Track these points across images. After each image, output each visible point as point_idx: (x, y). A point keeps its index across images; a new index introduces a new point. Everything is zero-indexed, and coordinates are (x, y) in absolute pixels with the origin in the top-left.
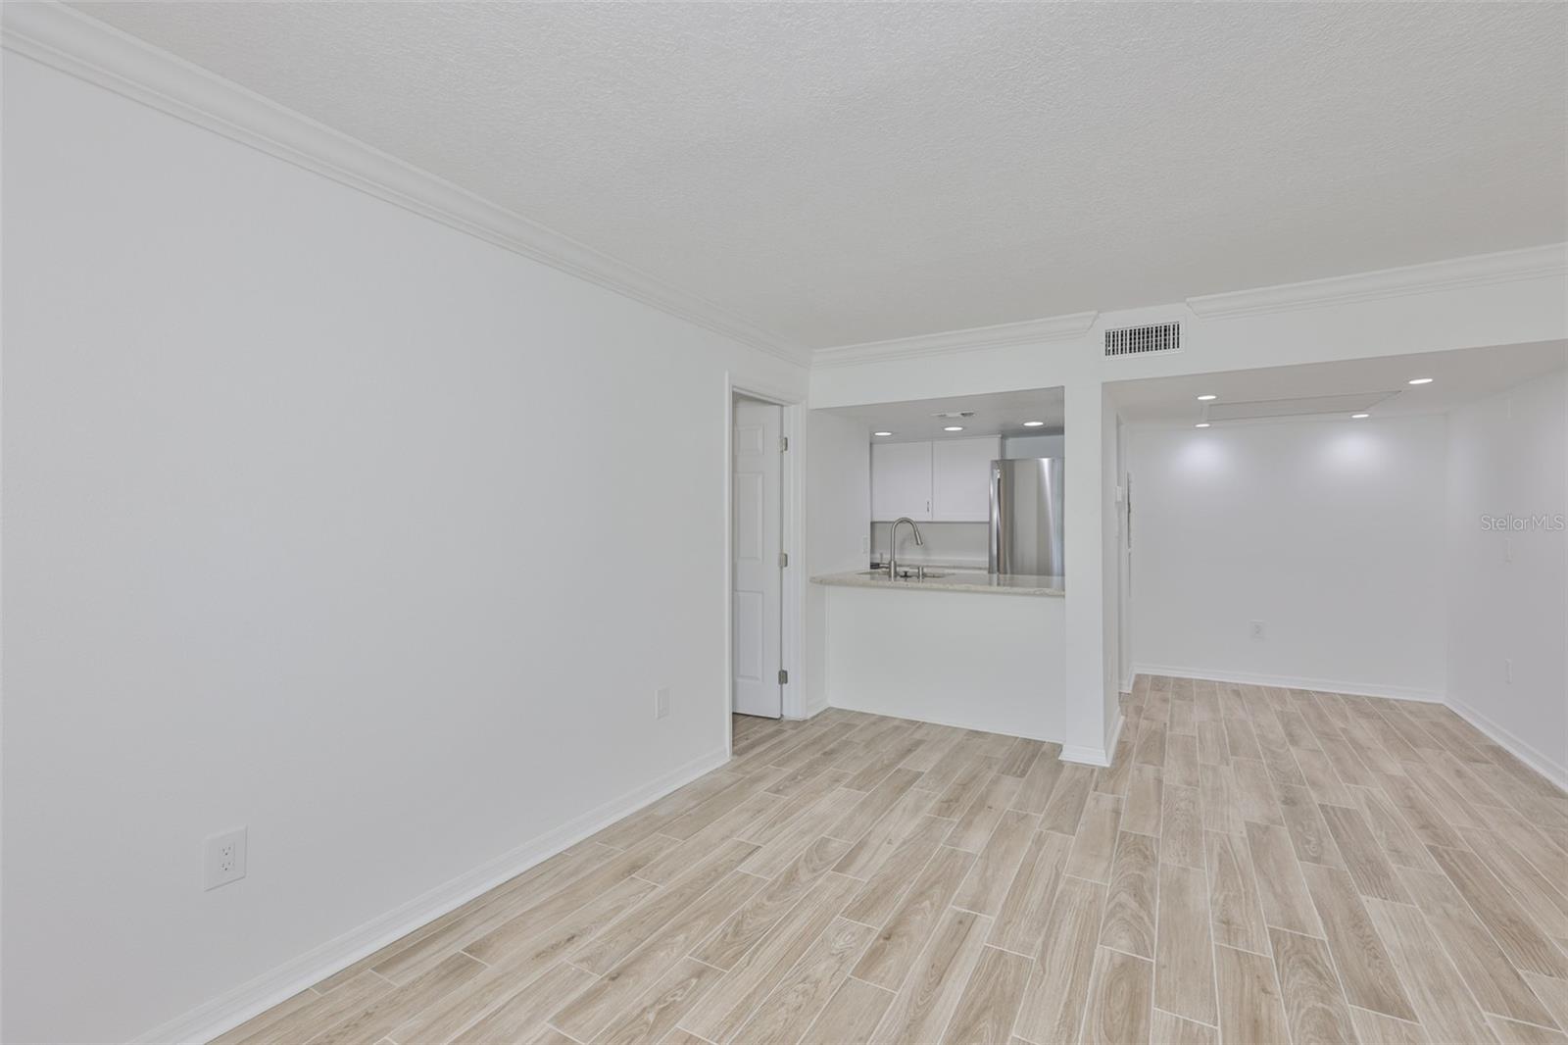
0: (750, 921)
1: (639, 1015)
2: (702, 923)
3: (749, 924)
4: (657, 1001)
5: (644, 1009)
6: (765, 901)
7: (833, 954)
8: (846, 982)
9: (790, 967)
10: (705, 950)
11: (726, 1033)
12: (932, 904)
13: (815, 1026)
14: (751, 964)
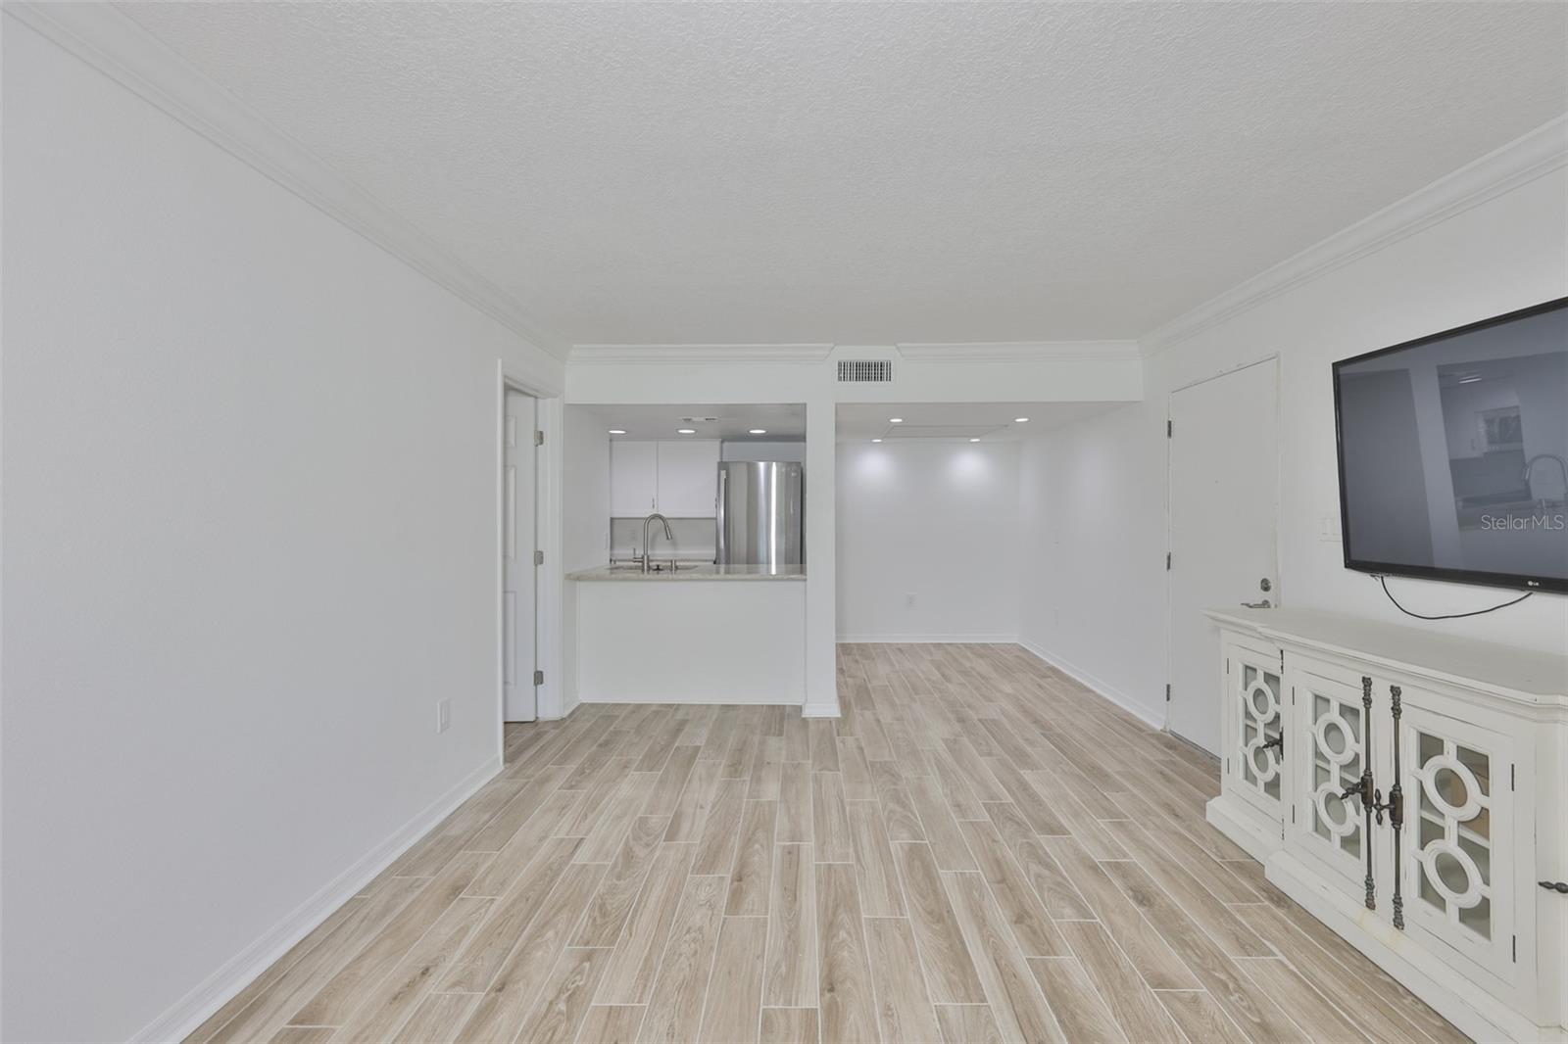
0: (611, 901)
1: (548, 1011)
2: (565, 916)
3: (612, 904)
4: (560, 992)
5: (551, 1003)
6: (615, 880)
7: (701, 905)
8: (724, 922)
9: (670, 925)
10: (581, 937)
11: (642, 993)
12: (762, 846)
13: (717, 961)
14: (634, 934)
